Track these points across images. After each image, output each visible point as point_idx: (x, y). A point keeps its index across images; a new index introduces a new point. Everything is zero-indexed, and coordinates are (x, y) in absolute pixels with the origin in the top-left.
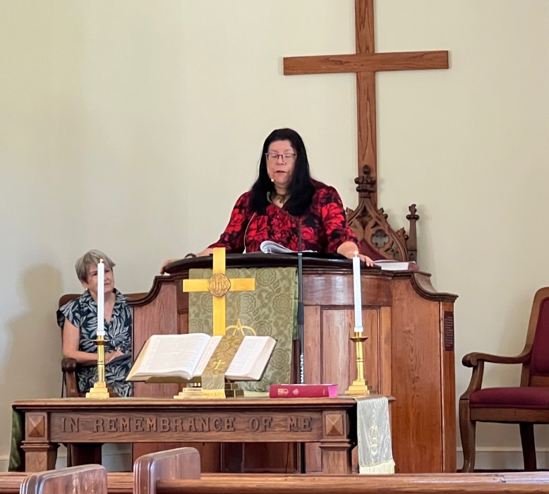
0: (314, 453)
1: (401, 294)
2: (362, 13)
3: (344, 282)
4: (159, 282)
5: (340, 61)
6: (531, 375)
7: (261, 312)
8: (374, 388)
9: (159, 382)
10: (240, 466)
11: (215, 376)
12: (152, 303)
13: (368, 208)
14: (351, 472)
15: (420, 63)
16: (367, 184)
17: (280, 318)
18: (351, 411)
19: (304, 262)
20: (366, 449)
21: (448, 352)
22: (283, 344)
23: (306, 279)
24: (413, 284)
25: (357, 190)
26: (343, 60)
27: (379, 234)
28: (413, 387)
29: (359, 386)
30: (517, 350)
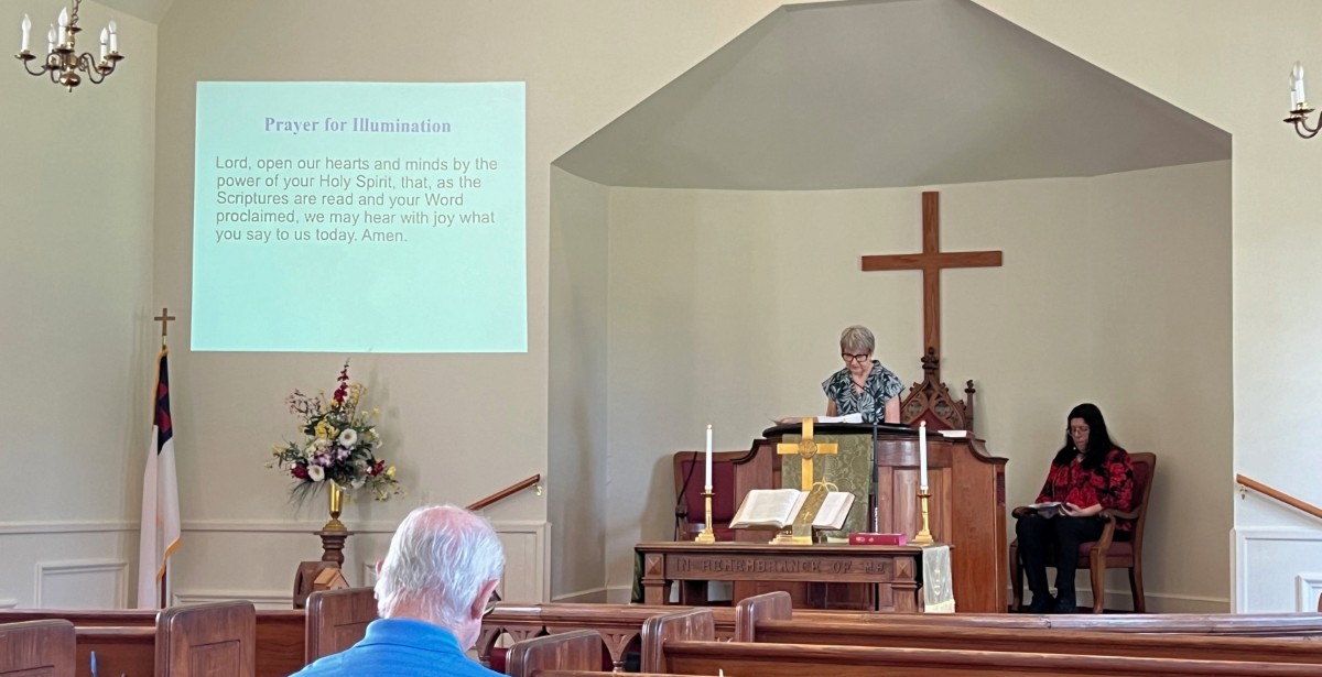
0: (886, 592)
1: (959, 457)
2: (929, 218)
4: (757, 443)
5: (910, 260)
7: (842, 471)
8: (937, 536)
9: (755, 528)
10: (823, 602)
11: (804, 526)
12: (751, 461)
13: (933, 384)
14: (917, 610)
15: (978, 262)
16: (931, 362)
17: (857, 476)
18: (918, 557)
19: (879, 430)
20: (930, 589)
21: (1000, 507)
22: (861, 498)
23: (879, 443)
24: (970, 449)
25: (924, 368)
26: (912, 259)
27: (941, 404)
28: (970, 536)
29: (925, 534)
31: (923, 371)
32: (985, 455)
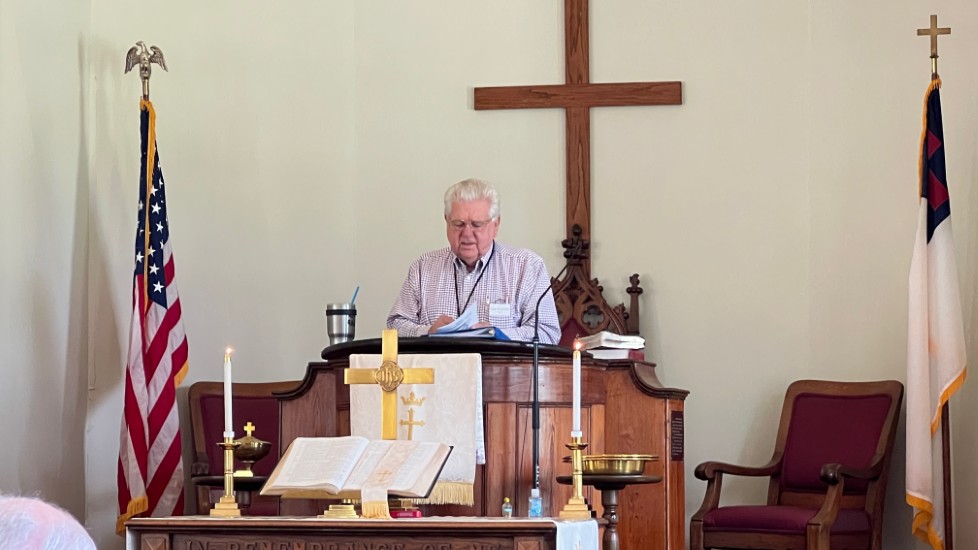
1: (617, 389)
2: (575, 31)
3: (545, 372)
4: (313, 369)
5: (546, 94)
6: (781, 492)
12: (305, 396)
13: (578, 279)
15: (646, 98)
16: (577, 247)
18: (548, 535)
21: (676, 462)
23: (496, 370)
24: (632, 377)
25: (566, 256)
26: (548, 91)
27: (592, 310)
28: (631, 505)
30: (764, 460)
31: (564, 262)
32: (655, 386)
